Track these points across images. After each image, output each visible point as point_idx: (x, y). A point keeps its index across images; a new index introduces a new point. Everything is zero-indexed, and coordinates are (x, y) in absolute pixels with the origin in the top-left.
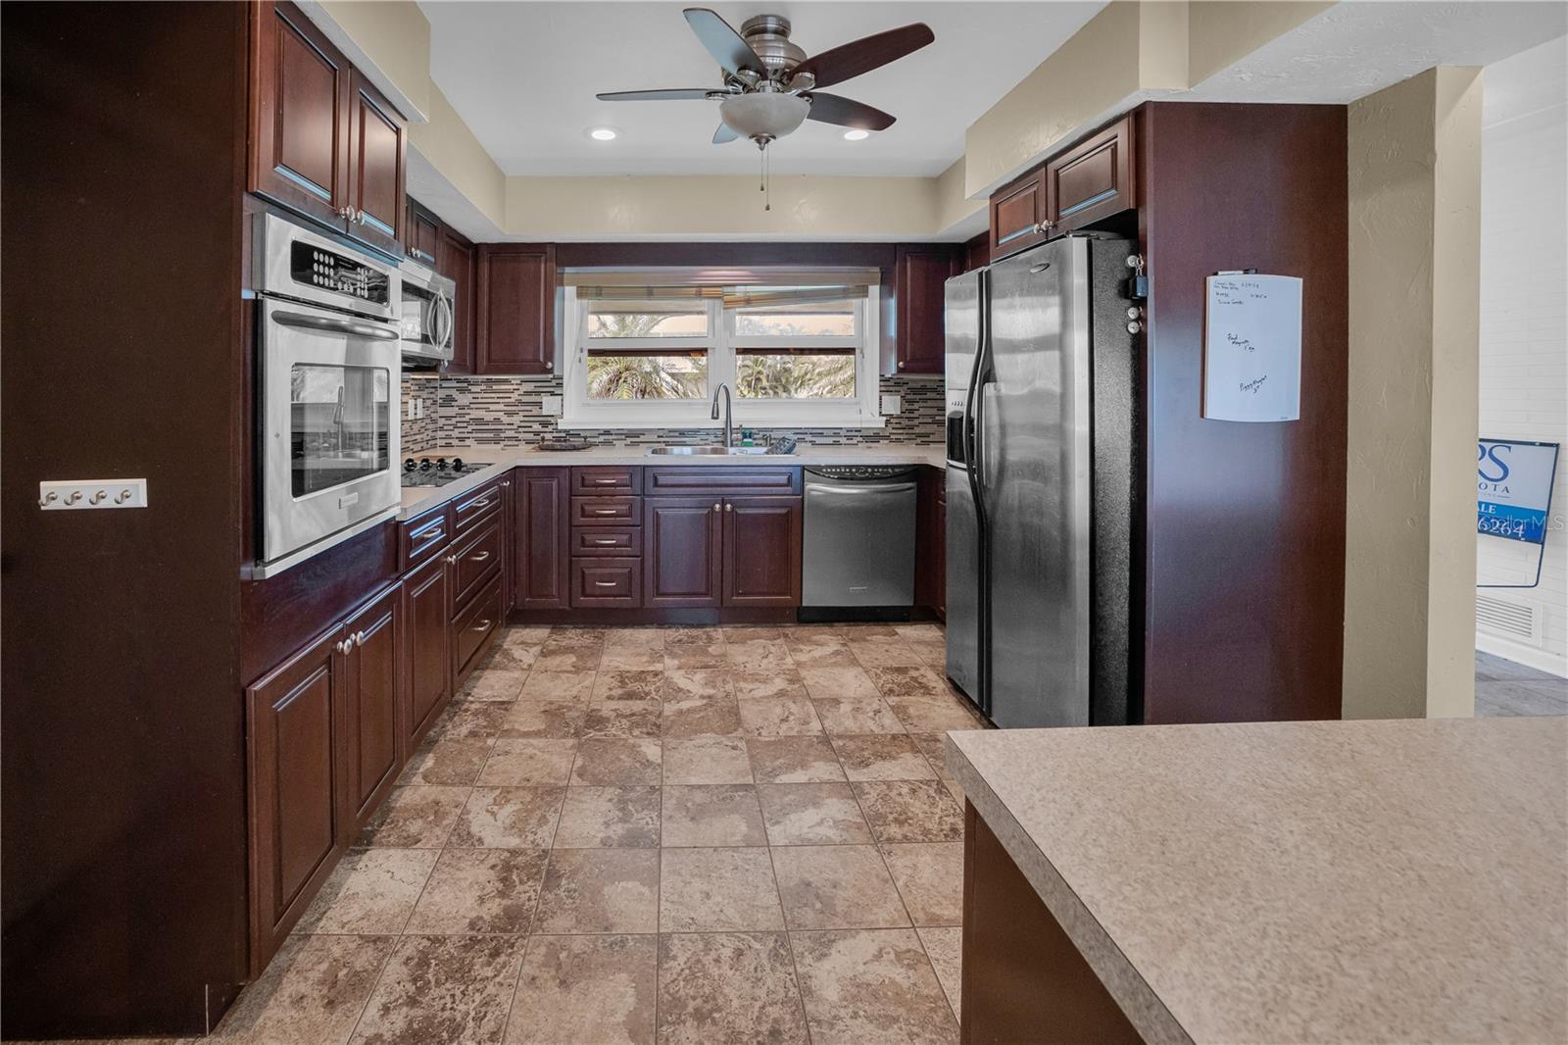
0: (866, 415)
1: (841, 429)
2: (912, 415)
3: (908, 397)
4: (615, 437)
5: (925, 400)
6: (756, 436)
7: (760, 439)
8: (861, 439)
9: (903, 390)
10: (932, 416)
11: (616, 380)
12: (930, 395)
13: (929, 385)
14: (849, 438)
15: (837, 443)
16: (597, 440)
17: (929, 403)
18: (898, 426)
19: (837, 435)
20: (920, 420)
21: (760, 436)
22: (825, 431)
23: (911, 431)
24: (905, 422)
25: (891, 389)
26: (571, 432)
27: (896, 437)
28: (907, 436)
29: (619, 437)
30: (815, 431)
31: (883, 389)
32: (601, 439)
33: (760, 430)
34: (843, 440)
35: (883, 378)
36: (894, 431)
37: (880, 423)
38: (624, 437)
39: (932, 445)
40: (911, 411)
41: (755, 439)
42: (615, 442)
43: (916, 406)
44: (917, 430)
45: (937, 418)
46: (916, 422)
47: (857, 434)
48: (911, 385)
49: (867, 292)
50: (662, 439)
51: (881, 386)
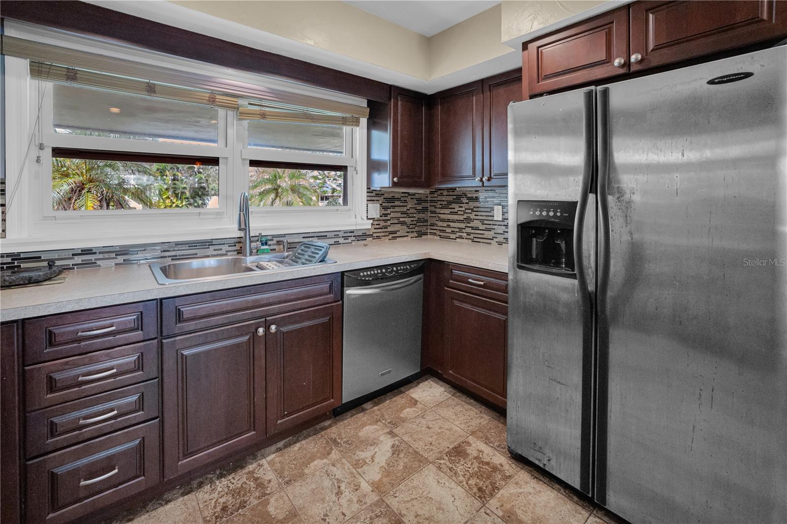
0: (359, 220)
1: (340, 231)
2: (386, 218)
3: (384, 204)
4: (101, 256)
5: (394, 207)
6: (269, 243)
7: (273, 245)
8: (354, 238)
9: (381, 199)
10: (398, 218)
11: (78, 190)
12: (397, 203)
13: (397, 196)
14: (346, 238)
15: (337, 243)
16: (70, 262)
17: (397, 209)
18: (378, 226)
19: (337, 236)
20: (392, 222)
21: (274, 242)
22: (328, 234)
23: (386, 230)
24: (382, 224)
25: (373, 198)
26: (22, 256)
27: (378, 235)
28: (383, 234)
29: (106, 256)
30: (320, 234)
31: (369, 198)
32: (78, 260)
33: (274, 236)
34: (341, 240)
35: (369, 190)
36: (376, 231)
37: (367, 225)
38: (113, 255)
39: (398, 239)
40: (386, 215)
41: (270, 245)
42: (99, 262)
43: (389, 211)
44: (389, 229)
45: (401, 219)
46: (389, 223)
47: (351, 234)
48: (386, 196)
49: (359, 122)
50: (167, 254)
51: (367, 196)
